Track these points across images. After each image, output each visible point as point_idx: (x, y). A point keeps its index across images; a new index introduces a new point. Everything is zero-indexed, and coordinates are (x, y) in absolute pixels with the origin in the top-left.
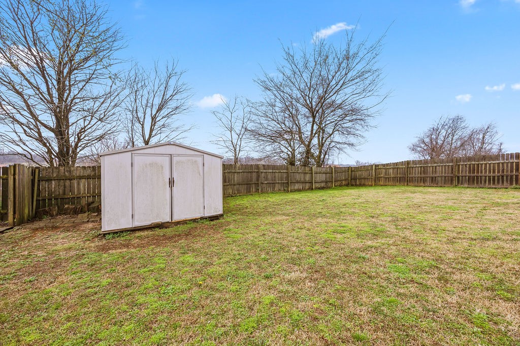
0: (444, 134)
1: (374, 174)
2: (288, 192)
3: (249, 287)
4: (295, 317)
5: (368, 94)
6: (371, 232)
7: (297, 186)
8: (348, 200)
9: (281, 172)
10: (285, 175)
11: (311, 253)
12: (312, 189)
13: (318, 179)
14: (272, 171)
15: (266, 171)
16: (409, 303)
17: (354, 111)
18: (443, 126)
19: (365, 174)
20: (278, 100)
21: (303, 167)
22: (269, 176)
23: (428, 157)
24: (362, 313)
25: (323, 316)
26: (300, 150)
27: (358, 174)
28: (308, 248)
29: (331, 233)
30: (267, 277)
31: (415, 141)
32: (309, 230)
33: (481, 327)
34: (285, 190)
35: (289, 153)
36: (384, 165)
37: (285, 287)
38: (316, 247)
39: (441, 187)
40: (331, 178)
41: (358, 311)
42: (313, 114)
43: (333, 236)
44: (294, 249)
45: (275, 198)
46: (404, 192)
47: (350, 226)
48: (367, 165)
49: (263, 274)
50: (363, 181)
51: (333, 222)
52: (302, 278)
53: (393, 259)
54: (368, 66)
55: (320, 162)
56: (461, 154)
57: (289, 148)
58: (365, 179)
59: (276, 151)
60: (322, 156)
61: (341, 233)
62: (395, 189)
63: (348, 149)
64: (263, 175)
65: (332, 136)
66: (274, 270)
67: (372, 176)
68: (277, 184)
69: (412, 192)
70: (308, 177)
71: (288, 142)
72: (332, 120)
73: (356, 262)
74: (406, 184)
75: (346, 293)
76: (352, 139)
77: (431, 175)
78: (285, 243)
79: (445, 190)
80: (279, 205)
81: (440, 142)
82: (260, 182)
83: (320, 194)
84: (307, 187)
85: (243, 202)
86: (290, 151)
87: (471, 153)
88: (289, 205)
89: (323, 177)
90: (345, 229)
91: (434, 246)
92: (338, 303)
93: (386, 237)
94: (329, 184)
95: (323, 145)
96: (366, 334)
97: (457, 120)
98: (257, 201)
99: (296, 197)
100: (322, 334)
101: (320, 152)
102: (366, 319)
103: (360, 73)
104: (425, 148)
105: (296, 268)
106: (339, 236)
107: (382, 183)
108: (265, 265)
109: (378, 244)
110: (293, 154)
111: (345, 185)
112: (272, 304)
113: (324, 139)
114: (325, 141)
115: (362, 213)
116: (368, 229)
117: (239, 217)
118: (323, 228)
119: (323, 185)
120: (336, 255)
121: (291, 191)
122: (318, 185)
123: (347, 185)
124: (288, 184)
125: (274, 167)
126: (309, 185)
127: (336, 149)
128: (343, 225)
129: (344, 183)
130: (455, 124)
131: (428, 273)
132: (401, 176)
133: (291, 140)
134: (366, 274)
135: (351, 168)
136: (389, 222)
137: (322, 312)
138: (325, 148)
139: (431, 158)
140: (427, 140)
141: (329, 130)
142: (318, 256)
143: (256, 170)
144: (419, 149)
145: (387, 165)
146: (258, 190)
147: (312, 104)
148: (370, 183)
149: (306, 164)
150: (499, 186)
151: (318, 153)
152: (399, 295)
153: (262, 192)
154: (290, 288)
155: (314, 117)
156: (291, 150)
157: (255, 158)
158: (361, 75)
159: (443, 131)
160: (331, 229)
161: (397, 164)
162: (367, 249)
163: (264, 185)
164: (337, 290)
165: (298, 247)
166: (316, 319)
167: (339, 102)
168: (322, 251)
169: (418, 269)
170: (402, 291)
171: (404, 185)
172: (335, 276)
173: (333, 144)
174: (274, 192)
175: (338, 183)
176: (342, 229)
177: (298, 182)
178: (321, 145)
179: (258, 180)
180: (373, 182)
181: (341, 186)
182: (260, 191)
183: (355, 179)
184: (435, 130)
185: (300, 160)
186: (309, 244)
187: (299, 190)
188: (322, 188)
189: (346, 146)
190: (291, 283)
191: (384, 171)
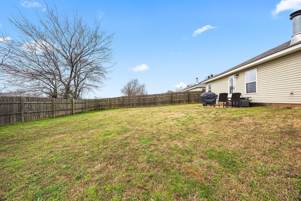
0: (132, 86)
1: (109, 103)
2: (53, 117)
3: (67, 193)
4: (118, 188)
5: (107, 61)
6: (123, 130)
7: (60, 113)
8: (101, 117)
9: (46, 103)
10: (50, 106)
11: (100, 150)
12: (73, 114)
13: (77, 107)
14: (36, 102)
15: (30, 102)
16: (155, 153)
17: (97, 68)
18: (132, 82)
19: (104, 103)
20: (39, 46)
21: (65, 99)
22: (34, 107)
23: (127, 95)
24: (145, 166)
25: (131, 178)
26: (61, 87)
27: (101, 103)
28: (97, 149)
29: (104, 136)
30: (78, 178)
31: (123, 88)
32: (88, 138)
33: (176, 150)
34: (50, 117)
35: (51, 89)
36: (113, 98)
37: (97, 177)
38: (101, 146)
39: (135, 107)
40: (85, 106)
41: (143, 166)
42: (72, 64)
43: (106, 137)
44: (86, 152)
45: (42, 124)
46: (124, 111)
47: (112, 130)
48: (100, 99)
49: (74, 178)
50: (103, 107)
51: (100, 130)
52: (105, 166)
53: (139, 139)
54: (106, 46)
55: (76, 96)
56: (137, 94)
57: (52, 86)
58: (104, 106)
59: (40, 87)
60: (78, 93)
61: (109, 135)
62: (119, 110)
63: (94, 89)
64: (27, 106)
65: (84, 81)
66: (81, 171)
67: (108, 104)
68: (42, 113)
69: (126, 111)
70: (69, 106)
71: (50, 81)
72: (86, 71)
73: (126, 146)
74: (123, 107)
75: (132, 161)
76: (96, 84)
77: (132, 103)
78: (76, 151)
79: (137, 108)
80: (50, 128)
81: (131, 89)
82: (23, 112)
83: (80, 117)
84: (69, 113)
85: (3, 132)
86: (52, 87)
87: (140, 94)
88: (61, 127)
89: (80, 106)
90: (109, 132)
91: (148, 130)
92: (132, 167)
93: (131, 131)
94: (84, 110)
95: (78, 85)
96: (152, 173)
97: (136, 80)
98: (23, 129)
99: (64, 121)
100: (137, 186)
101: (76, 90)
102: (148, 167)
103: (102, 48)
104: (126, 91)
105: (96, 163)
106: (109, 136)
107: (113, 107)
108: (70, 171)
109: (130, 135)
110: (55, 90)
111: (93, 110)
112: (97, 191)
113: (79, 82)
114: (80, 83)
115: (113, 123)
116: (120, 130)
117: (7, 146)
118: (97, 134)
119: (80, 111)
120: (115, 147)
121: (56, 117)
122: (77, 111)
123: (95, 110)
124: (53, 112)
125: (38, 99)
126: (71, 111)
127: (86, 89)
128: (108, 130)
129: (93, 108)
130: (135, 82)
131: (153, 140)
132: (121, 103)
133: (53, 79)
134: (134, 149)
135: (97, 100)
136: (127, 124)
137: (129, 176)
138: (79, 88)
139: (129, 95)
140: (127, 88)
141: (82, 76)
142: (105, 150)
143: (18, 102)
144: (124, 91)
145: (115, 98)
146: (21, 119)
147: (71, 57)
148: (107, 108)
149: (66, 97)
150: (151, 106)
151: (74, 90)
152: (151, 152)
153: (26, 121)
154: (102, 175)
155: (73, 67)
156: (54, 87)
157: (13, 91)
158: (102, 49)
159: (132, 85)
160: (102, 134)
161: (119, 98)
162: (126, 138)
163: (28, 115)
164: (128, 162)
165: (88, 150)
166: (129, 181)
167: (90, 61)
168: (106, 147)
169: (150, 140)
170: (150, 150)
171: (122, 108)
172: (122, 156)
173: (84, 85)
174: (39, 119)
175: (90, 109)
176: (108, 132)
177: (62, 110)
178: (77, 86)
179: (20, 110)
180: (109, 107)
181: (91, 110)
182: (23, 120)
183: (99, 106)
184: (130, 84)
185: (61, 95)
186: (95, 146)
187: (63, 116)
188: (80, 113)
189: (92, 87)
190: (99, 172)
191: (114, 101)
